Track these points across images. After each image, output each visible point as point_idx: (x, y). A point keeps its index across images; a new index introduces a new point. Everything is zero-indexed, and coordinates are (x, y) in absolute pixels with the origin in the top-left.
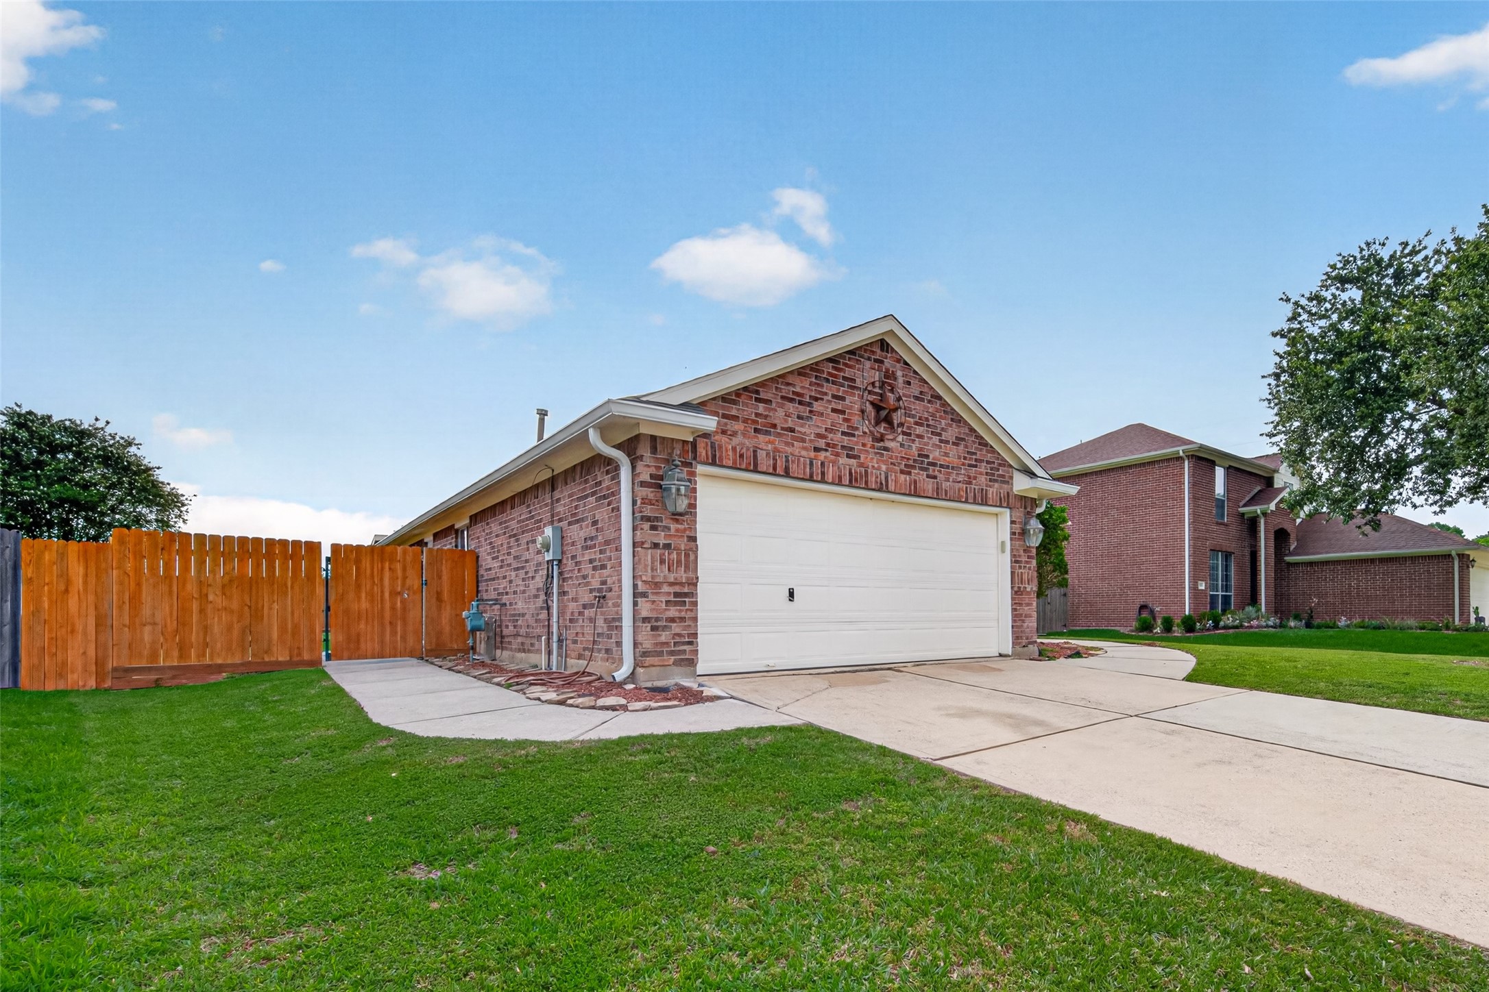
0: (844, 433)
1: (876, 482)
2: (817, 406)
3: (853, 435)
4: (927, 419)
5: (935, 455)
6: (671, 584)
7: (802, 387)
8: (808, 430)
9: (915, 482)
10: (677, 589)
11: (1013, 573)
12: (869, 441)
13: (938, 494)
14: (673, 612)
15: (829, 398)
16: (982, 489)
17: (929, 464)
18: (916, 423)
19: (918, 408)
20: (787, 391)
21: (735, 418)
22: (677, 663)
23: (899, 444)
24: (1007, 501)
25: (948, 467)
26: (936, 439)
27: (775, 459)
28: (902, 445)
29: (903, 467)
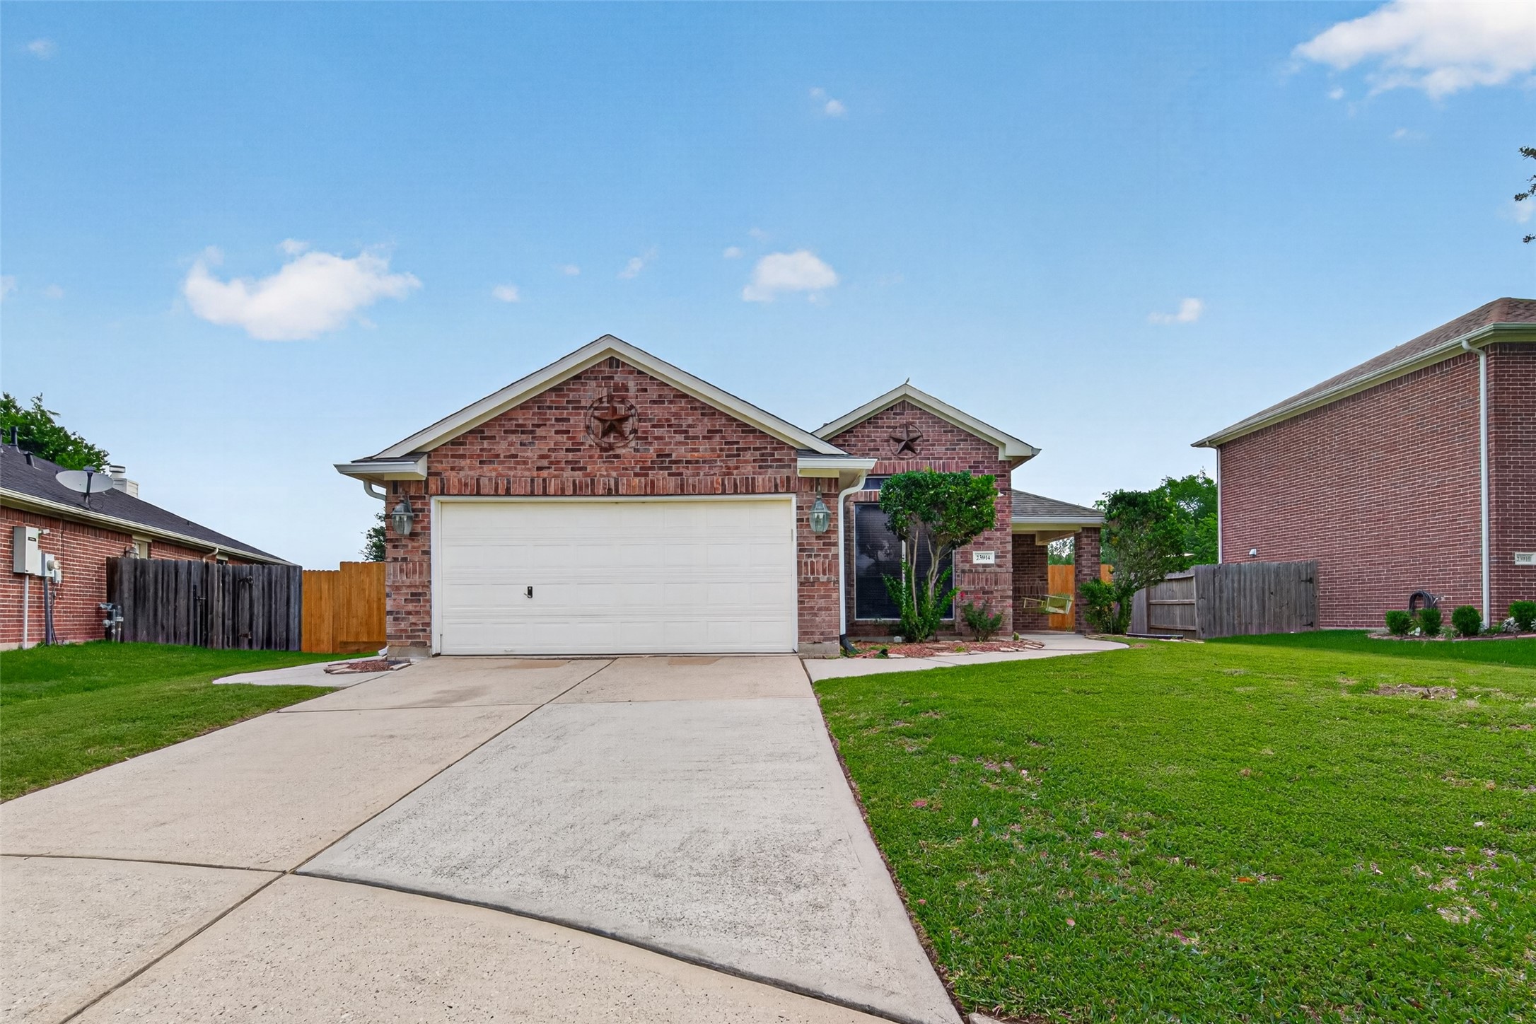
0: (568, 450)
1: (604, 489)
2: (540, 432)
3: (579, 450)
4: (668, 420)
5: (680, 452)
6: (409, 587)
7: (525, 419)
8: (531, 454)
9: (652, 482)
10: (414, 590)
11: (799, 563)
12: (596, 452)
13: (682, 490)
14: (410, 607)
15: (553, 422)
16: (747, 478)
17: (670, 462)
18: (654, 426)
19: (657, 412)
20: (511, 425)
21: (463, 456)
22: (413, 644)
23: (632, 450)
24: (788, 486)
25: (697, 462)
26: (680, 438)
27: (497, 484)
28: (636, 450)
29: (637, 470)
